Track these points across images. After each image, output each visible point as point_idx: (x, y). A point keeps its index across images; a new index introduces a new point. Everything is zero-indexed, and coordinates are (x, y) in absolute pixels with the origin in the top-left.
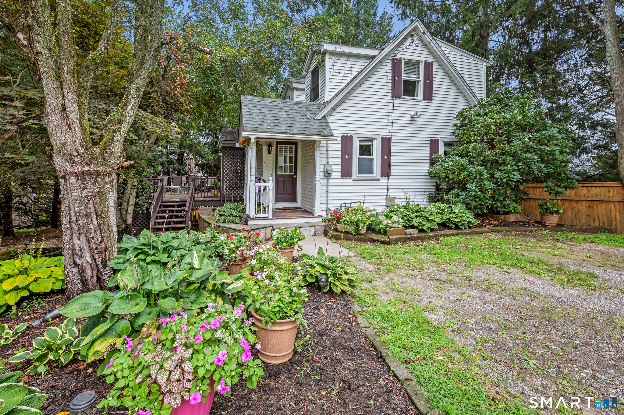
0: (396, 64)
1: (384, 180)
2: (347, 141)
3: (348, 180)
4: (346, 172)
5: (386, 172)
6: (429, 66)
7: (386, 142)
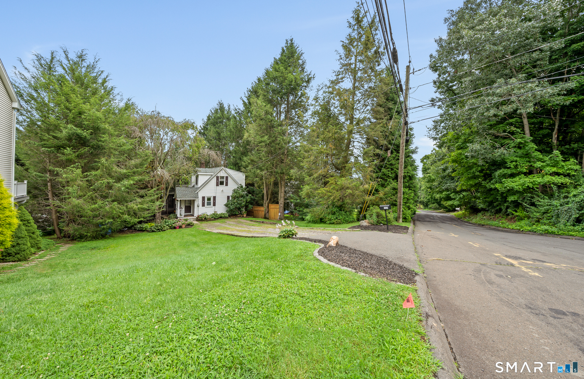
0: (217, 178)
1: (214, 207)
2: (203, 198)
3: (204, 207)
4: (203, 205)
5: (214, 205)
6: (227, 178)
7: (215, 198)
